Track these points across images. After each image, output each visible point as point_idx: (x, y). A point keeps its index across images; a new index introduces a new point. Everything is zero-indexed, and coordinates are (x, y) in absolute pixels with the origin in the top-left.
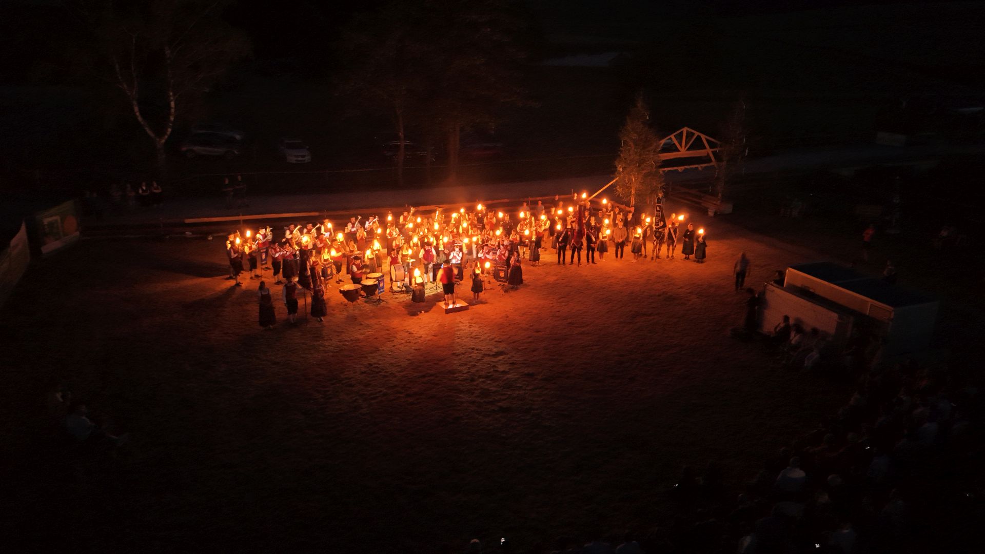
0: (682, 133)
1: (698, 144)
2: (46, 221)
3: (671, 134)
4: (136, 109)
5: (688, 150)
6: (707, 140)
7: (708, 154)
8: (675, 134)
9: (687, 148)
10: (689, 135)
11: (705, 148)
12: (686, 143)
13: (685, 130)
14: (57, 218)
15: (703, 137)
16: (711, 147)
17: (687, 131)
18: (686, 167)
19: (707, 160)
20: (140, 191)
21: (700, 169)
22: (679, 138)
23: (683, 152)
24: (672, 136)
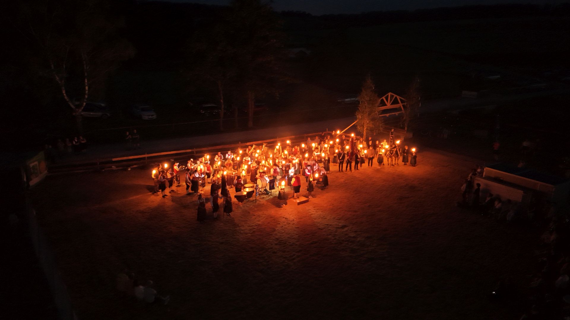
0: (388, 95)
1: (395, 102)
2: (31, 165)
3: (383, 96)
4: (64, 92)
5: (391, 104)
6: (400, 99)
7: (400, 106)
8: (384, 96)
9: (391, 103)
10: (392, 96)
11: (399, 103)
12: (391, 101)
14: (36, 163)
15: (398, 97)
16: (402, 103)
17: (391, 95)
18: (390, 114)
19: (399, 109)
20: (74, 143)
21: (397, 115)
22: (387, 99)
23: (389, 106)
24: (383, 98)
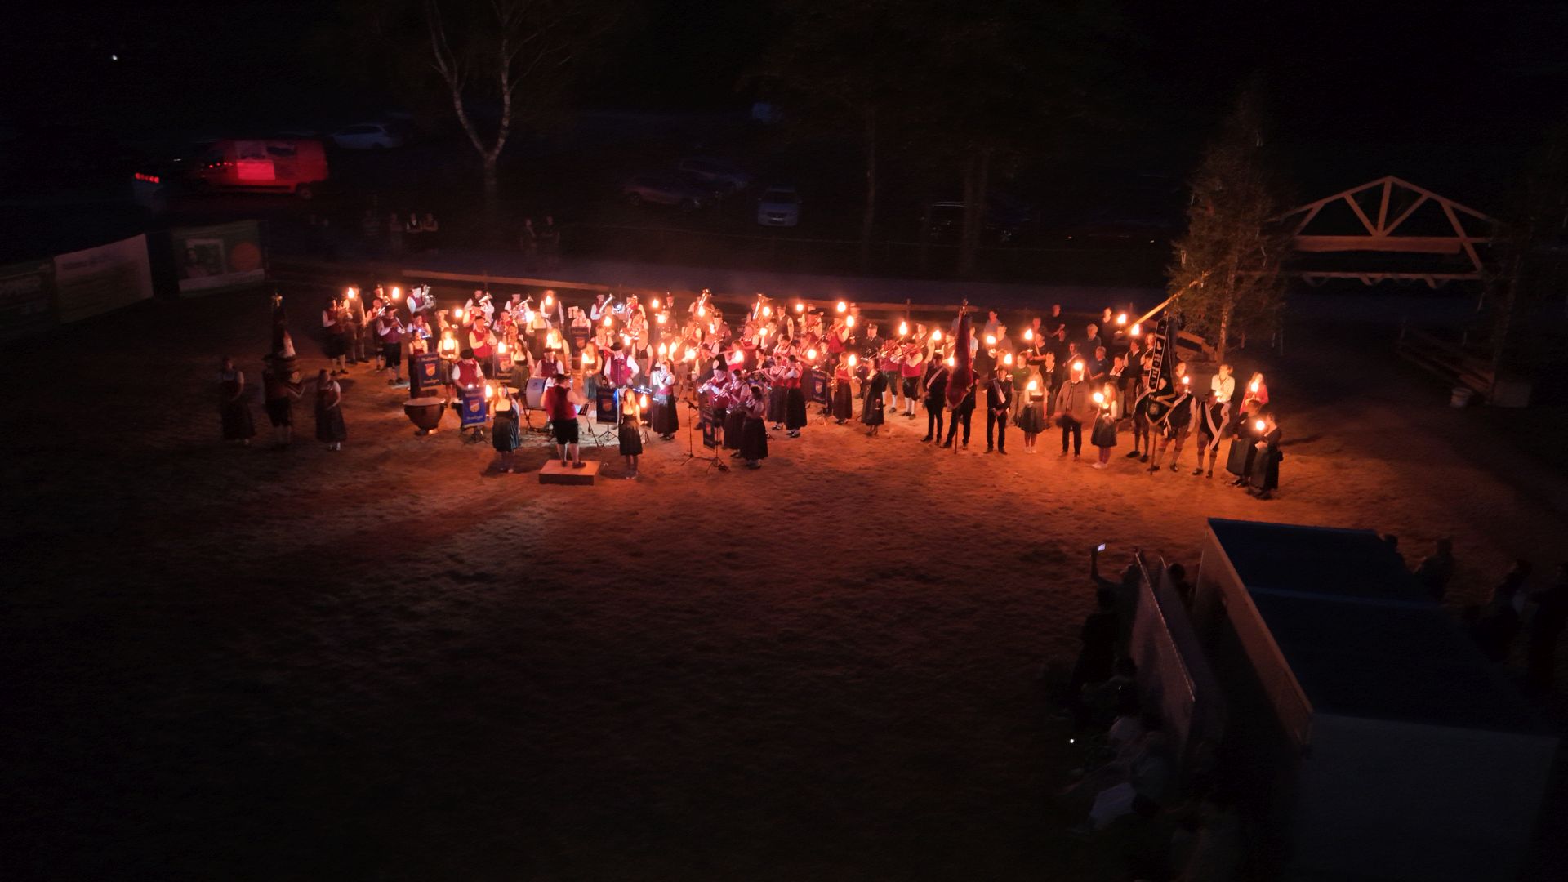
0: (1381, 187)
1: (1429, 221)
3: (1347, 189)
4: (458, 104)
5: (1392, 234)
6: (1456, 212)
7: (1463, 249)
8: (1358, 189)
9: (1391, 227)
10: (1400, 199)
11: (1453, 234)
12: (1390, 218)
13: (1388, 182)
15: (1447, 205)
16: (1470, 232)
17: (1394, 187)
18: (1388, 275)
19: (1460, 262)
20: (408, 227)
21: (1432, 284)
22: (1371, 203)
23: (1379, 238)
24: (1347, 196)
